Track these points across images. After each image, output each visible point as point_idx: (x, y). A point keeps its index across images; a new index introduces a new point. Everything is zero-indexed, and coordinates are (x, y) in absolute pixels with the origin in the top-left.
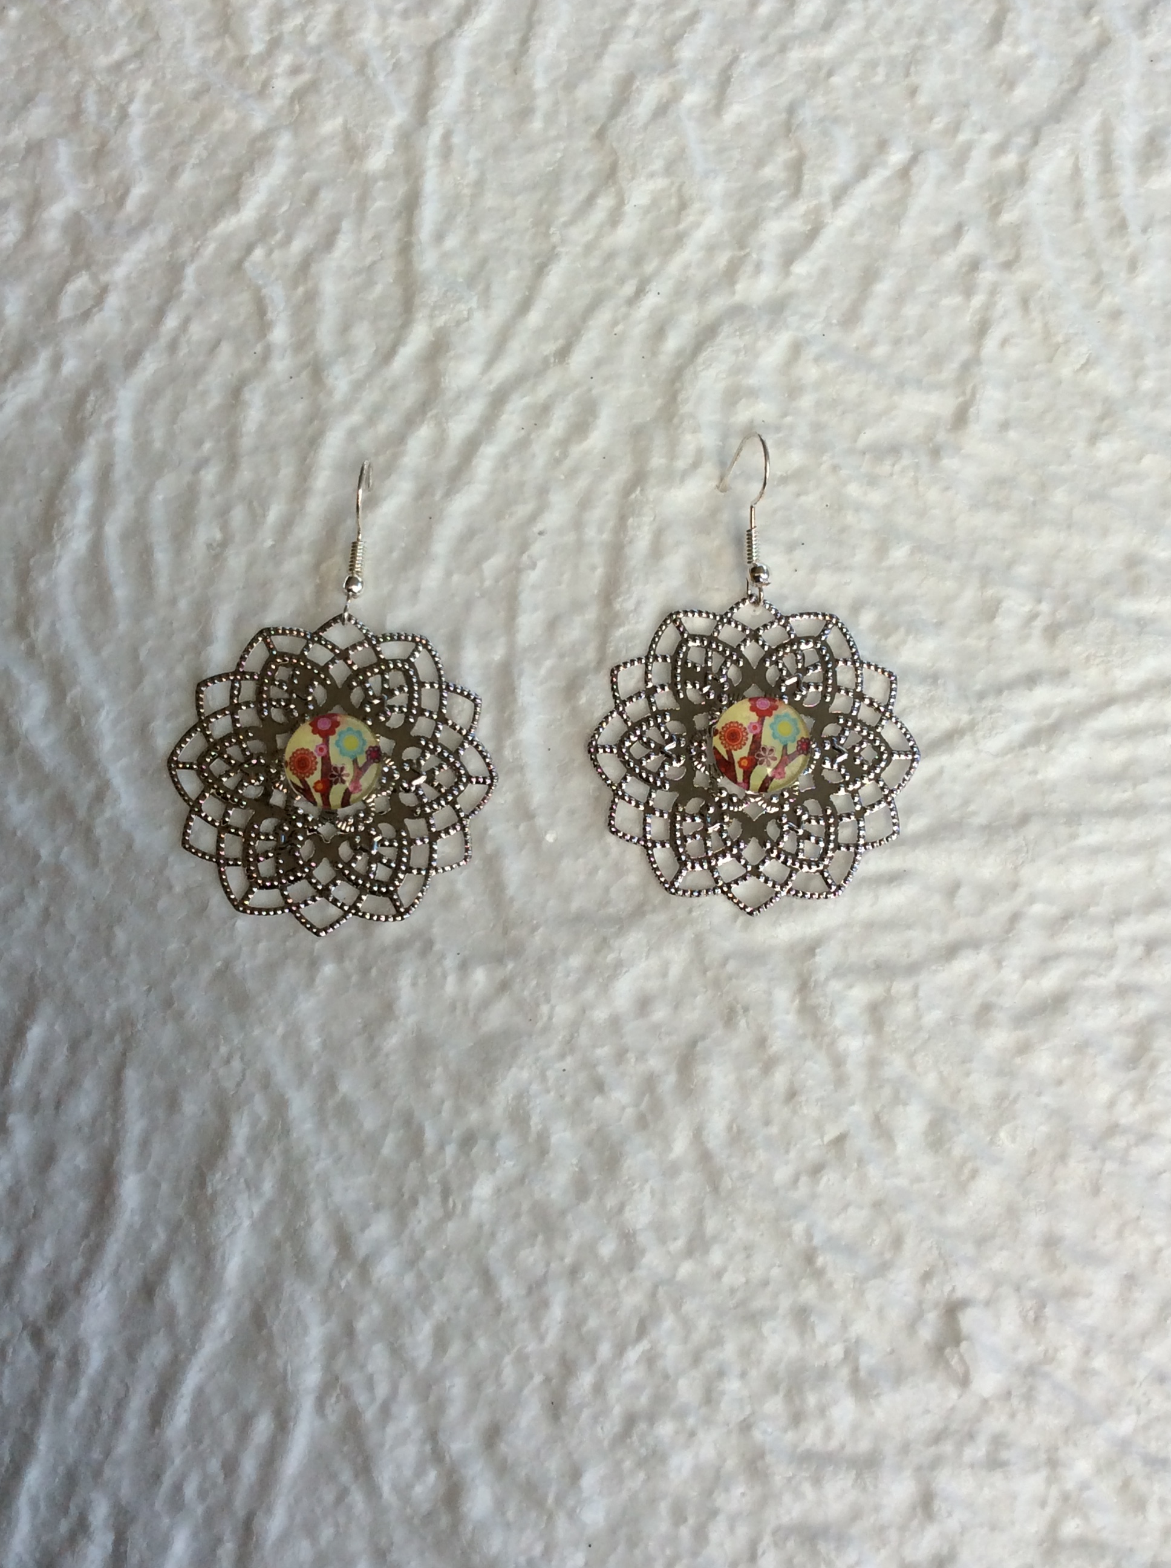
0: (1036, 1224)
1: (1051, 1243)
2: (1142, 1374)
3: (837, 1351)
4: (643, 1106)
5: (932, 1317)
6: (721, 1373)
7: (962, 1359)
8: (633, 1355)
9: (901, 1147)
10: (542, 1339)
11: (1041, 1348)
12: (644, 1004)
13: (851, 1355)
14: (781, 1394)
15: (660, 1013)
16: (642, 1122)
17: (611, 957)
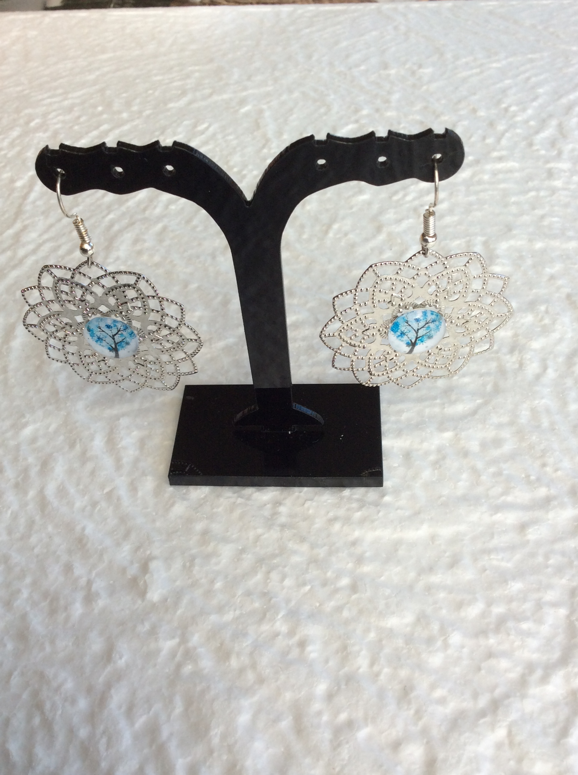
0: (199, 527)
1: (205, 533)
2: (240, 592)
3: (83, 581)
4: (19, 479)
5: (136, 565)
7: (145, 582)
9: (140, 494)
11: (190, 581)
12: (33, 440)
13: (89, 583)
14: (48, 601)
15: (41, 442)
16: (17, 486)
17: (24, 420)
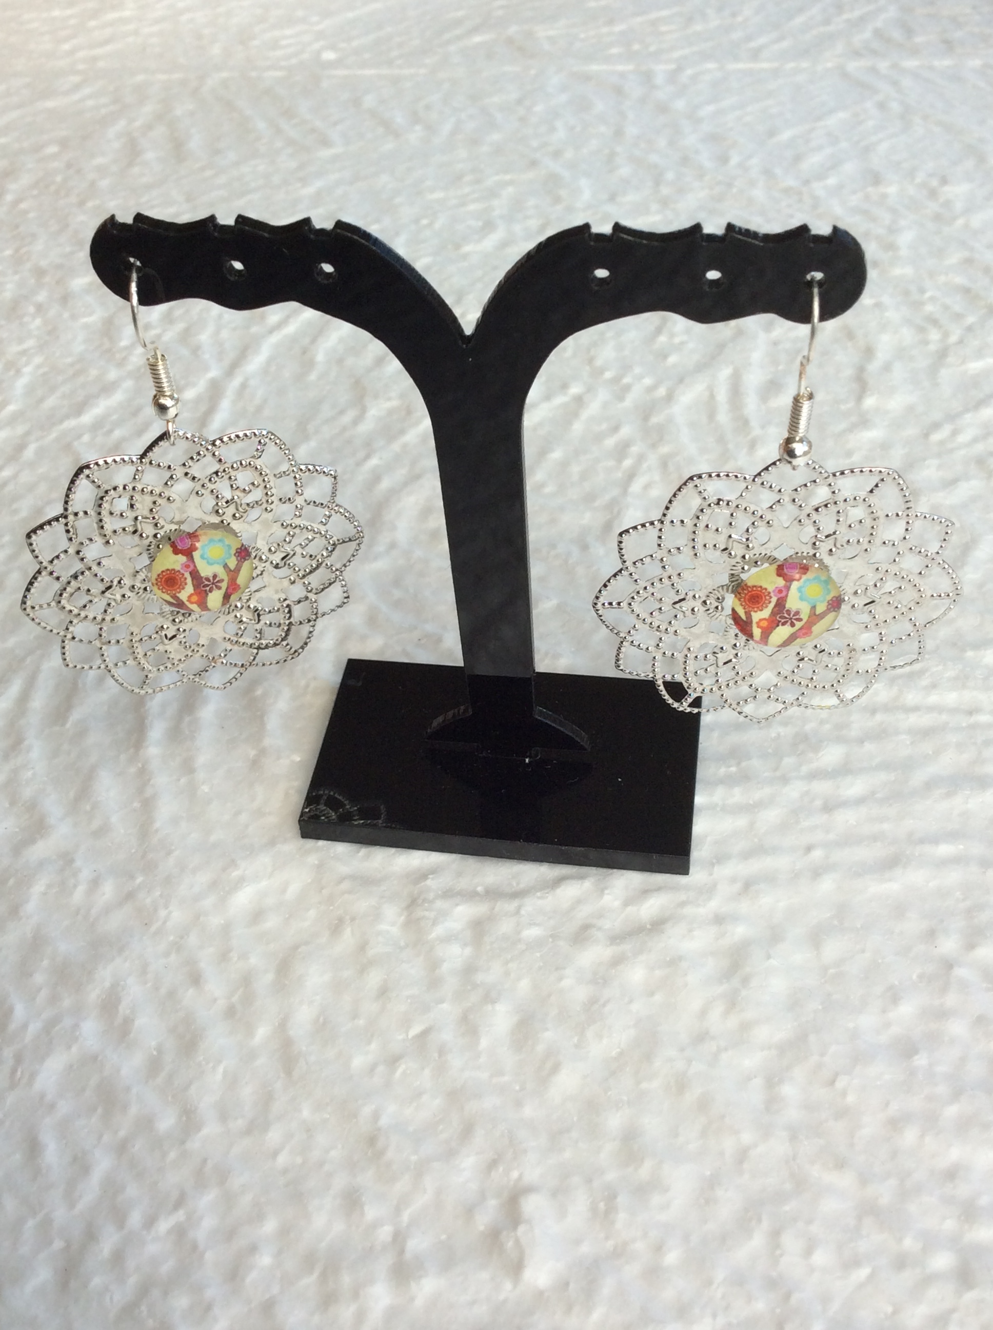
1: (630, 1136)
3: (385, 1233)
4: (235, 999)
5: (492, 1203)
6: (253, 1249)
7: (517, 1242)
8: (164, 1225)
9: (484, 1043)
10: (72, 1206)
13: (399, 1239)
14: (316, 1274)
16: (230, 1013)
